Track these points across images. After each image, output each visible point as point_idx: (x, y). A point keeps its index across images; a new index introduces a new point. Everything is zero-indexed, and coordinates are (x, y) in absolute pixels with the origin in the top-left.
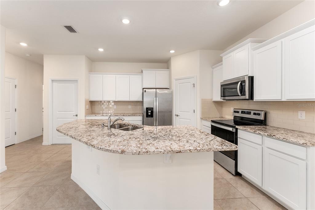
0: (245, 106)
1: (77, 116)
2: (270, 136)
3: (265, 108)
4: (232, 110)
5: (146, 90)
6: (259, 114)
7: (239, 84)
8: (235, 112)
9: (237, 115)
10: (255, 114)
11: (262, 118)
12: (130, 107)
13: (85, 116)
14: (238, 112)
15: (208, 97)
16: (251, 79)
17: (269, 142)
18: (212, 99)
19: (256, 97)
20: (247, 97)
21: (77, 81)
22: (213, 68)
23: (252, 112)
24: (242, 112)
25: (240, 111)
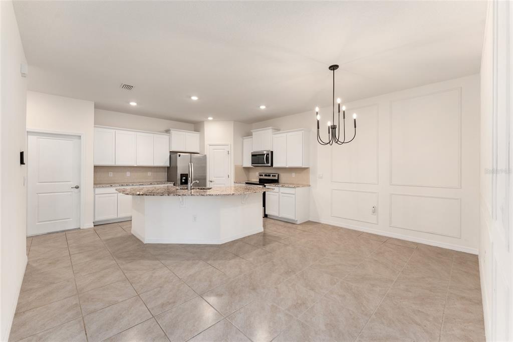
0: (268, 171)
1: (77, 187)
2: (282, 186)
3: (278, 172)
4: (257, 174)
5: (181, 154)
6: (275, 176)
7: (265, 155)
8: (260, 175)
9: (262, 177)
10: (273, 176)
11: (276, 178)
12: (149, 174)
13: (94, 187)
14: (262, 175)
15: (239, 164)
16: (272, 152)
17: (283, 190)
18: (242, 166)
19: (274, 166)
20: (269, 165)
21: (80, 136)
22: (244, 139)
23: (271, 175)
24: (266, 175)
25: (264, 175)
